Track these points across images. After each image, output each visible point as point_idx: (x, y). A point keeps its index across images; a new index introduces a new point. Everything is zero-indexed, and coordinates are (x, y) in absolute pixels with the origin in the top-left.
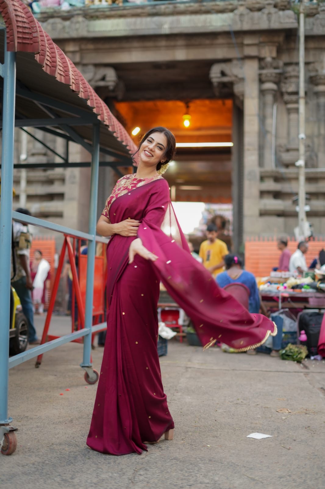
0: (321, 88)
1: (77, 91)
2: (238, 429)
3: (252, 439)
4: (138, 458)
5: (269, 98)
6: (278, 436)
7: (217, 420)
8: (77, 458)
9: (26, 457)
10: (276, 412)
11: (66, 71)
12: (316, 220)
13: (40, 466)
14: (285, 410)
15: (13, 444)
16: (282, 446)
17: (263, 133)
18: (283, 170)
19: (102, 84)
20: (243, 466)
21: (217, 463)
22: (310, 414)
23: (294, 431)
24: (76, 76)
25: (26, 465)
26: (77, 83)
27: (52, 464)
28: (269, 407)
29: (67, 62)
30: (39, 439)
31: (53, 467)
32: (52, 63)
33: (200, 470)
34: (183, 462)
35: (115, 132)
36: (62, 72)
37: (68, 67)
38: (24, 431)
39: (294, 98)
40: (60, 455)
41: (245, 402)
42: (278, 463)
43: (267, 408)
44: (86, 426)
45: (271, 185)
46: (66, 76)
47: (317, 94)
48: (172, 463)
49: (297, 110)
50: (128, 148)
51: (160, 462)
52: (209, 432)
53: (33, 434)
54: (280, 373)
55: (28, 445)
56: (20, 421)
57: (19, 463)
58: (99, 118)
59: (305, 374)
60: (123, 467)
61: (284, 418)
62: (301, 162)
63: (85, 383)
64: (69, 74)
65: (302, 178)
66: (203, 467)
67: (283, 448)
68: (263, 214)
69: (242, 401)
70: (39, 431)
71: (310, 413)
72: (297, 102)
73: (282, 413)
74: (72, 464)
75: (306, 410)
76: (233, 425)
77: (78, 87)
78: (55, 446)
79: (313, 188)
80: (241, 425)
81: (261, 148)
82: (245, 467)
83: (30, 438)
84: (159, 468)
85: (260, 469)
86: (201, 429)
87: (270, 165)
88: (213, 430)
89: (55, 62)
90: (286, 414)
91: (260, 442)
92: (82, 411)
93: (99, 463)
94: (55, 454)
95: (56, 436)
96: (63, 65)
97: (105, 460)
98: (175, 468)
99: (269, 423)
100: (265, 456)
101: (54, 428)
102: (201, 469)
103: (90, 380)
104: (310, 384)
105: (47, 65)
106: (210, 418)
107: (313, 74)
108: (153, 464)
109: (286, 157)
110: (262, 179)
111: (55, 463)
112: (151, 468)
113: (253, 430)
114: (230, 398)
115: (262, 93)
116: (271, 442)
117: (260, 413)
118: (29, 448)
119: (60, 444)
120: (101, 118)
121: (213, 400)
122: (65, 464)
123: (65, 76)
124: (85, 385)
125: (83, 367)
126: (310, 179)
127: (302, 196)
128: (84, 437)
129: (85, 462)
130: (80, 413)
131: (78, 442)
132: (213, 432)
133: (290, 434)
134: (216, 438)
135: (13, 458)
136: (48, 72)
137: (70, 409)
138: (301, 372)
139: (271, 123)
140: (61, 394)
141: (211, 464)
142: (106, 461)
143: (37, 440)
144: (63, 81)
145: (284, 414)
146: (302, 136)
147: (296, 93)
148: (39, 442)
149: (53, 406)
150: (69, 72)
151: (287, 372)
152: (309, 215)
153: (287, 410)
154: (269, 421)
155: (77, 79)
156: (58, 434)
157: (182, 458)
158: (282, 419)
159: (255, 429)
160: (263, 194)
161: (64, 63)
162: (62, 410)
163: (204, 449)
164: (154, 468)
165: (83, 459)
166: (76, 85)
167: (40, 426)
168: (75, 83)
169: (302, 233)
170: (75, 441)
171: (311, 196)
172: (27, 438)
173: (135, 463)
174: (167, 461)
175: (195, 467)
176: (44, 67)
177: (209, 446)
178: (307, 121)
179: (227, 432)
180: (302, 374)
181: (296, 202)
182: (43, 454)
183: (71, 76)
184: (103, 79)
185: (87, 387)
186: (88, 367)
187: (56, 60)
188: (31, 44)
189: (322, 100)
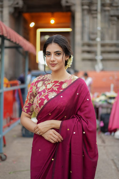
0: (107, 8)
5: (86, 12)
17: (83, 27)
18: (92, 42)
19: (17, 6)
45: (86, 48)
47: (105, 11)
49: (96, 17)
62: (98, 39)
68: (84, 60)
72: (96, 14)
79: (104, 49)
81: (82, 33)
87: (86, 40)
107: (103, 2)
109: (93, 37)
110: (83, 45)
115: (83, 10)
146: (99, 28)
147: (96, 10)
171: (103, 52)
178: (102, 22)
181: (96, 55)
184: (17, 4)
189: (107, 13)
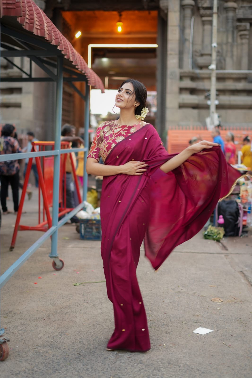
1: (50, 40)
2: (184, 323)
3: (197, 334)
4: (111, 363)
5: (188, 12)
6: (217, 330)
7: (166, 313)
8: (60, 363)
9: (17, 362)
10: (211, 301)
11: (41, 25)
12: (223, 112)
13: (31, 375)
14: (218, 300)
15: (6, 352)
16: (224, 343)
17: (182, 41)
18: (198, 71)
20: (197, 370)
21: (175, 366)
22: (238, 304)
23: (229, 324)
24: (49, 26)
25: (19, 374)
26: (50, 33)
27: (40, 371)
28: (204, 295)
29: (42, 17)
30: (25, 339)
31: (42, 375)
32: (30, 20)
33: (163, 376)
34: (148, 366)
35: (77, 65)
36: (38, 26)
37: (43, 21)
38: (11, 330)
39: (208, 12)
40: (45, 359)
41: (184, 290)
42: (224, 364)
43: (203, 296)
44: (61, 322)
45: (188, 83)
46: (42, 29)
47: (227, 9)
48: (139, 369)
49: (211, 22)
50: (86, 74)
51: (129, 368)
52: (162, 326)
53: (19, 334)
54: (206, 254)
55: (17, 347)
56: (6, 317)
57: (12, 371)
58: (66, 57)
59: (225, 256)
60: (100, 375)
61: (219, 308)
62: (213, 66)
63: (53, 269)
64: (44, 28)
65: (214, 79)
66: (165, 372)
67: (225, 346)
68: (182, 106)
69: (182, 289)
70: (24, 330)
71: (238, 302)
72: (211, 15)
73: (216, 302)
74: (57, 372)
75: (234, 299)
76: (180, 318)
77: (51, 37)
78: (39, 348)
79: (222, 86)
80: (186, 318)
81: (181, 53)
82: (198, 370)
83: (17, 339)
84: (130, 375)
85: (211, 373)
86: (155, 324)
87: (188, 68)
88: (165, 324)
89: (33, 19)
90: (219, 304)
91: (204, 338)
92: (55, 303)
93: (79, 369)
94: (41, 358)
95: (39, 336)
96: (39, 20)
97: (83, 366)
98: (142, 374)
99: (208, 314)
100: (212, 355)
101: (36, 326)
102: (164, 374)
103: (57, 267)
104: (232, 267)
105: (26, 22)
106: (160, 310)
108: (124, 370)
109: (201, 61)
110: (181, 78)
111: (43, 370)
112: (123, 375)
113: (196, 323)
114: (172, 285)
115: (183, 7)
116: (214, 338)
117: (199, 303)
118: (18, 352)
119: (44, 346)
120: (67, 57)
121: (158, 288)
122: (51, 371)
123: (40, 29)
124: (52, 271)
125: (51, 257)
126: (220, 79)
127: (213, 93)
128: (62, 336)
129: (68, 369)
130: (54, 306)
131: (58, 343)
132: (165, 327)
133: (227, 327)
134: (169, 334)
135: (7, 365)
136: (27, 29)
137: (45, 301)
138: (222, 253)
139: (189, 32)
140: (36, 284)
141: (171, 368)
142: (85, 367)
143: (23, 341)
144: (39, 35)
145: (218, 304)
146: (214, 44)
147: (211, 8)
148: (25, 344)
149: (31, 297)
150: (44, 25)
151: (211, 253)
152: (218, 107)
153: (220, 299)
154: (208, 313)
155: (50, 30)
156: (40, 333)
157: (146, 361)
158: (217, 309)
159: (198, 322)
160: (182, 90)
161: (39, 17)
162: (38, 302)
163: (162, 348)
164: (125, 374)
165: (65, 365)
166: (50, 35)
167: (23, 323)
168: (48, 33)
169: (212, 123)
170: (55, 342)
171: (220, 92)
172: (15, 339)
173: (109, 369)
174: (135, 366)
175: (159, 372)
176: (24, 26)
177: (165, 344)
178: (218, 31)
179: (177, 326)
180: (223, 256)
181: (208, 98)
182: (31, 359)
183: (46, 28)
185: (55, 274)
186: (55, 257)
187: (34, 17)
188: (15, 8)
189: (231, 14)
